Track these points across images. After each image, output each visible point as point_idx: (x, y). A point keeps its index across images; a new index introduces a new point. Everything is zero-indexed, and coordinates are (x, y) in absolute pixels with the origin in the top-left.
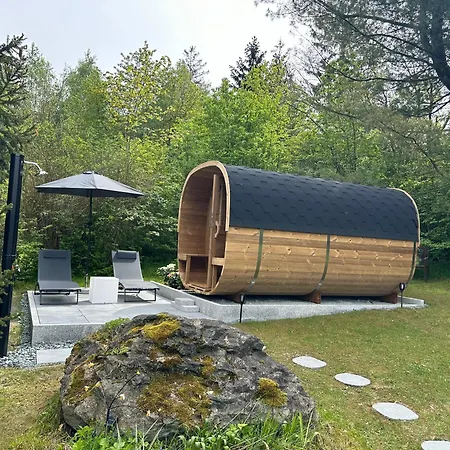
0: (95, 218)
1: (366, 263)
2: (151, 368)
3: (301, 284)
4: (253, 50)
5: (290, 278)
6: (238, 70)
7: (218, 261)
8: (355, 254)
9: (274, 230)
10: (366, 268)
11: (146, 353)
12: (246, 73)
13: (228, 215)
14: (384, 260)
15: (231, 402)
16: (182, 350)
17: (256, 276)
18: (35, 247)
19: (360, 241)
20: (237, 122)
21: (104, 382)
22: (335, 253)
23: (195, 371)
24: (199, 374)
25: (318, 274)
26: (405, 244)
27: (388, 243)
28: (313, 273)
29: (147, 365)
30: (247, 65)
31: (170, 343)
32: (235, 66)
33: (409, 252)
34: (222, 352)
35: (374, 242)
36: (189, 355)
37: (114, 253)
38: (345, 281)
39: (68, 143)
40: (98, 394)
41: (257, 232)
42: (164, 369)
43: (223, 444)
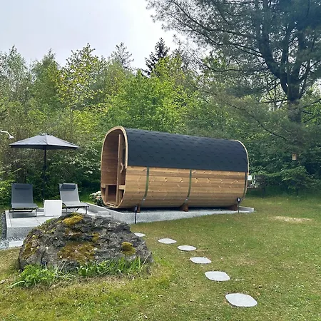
0: (50, 163)
1: (215, 186)
2: (66, 239)
3: (175, 200)
4: (161, 47)
5: (167, 197)
6: (151, 60)
7: (122, 187)
8: (208, 181)
9: (156, 167)
10: (215, 189)
11: (63, 231)
12: (156, 62)
13: (127, 159)
14: (226, 184)
15: (105, 253)
16: (83, 229)
17: (146, 195)
18: (10, 183)
19: (210, 173)
20: (146, 98)
21: (41, 246)
22: (195, 181)
23: (88, 240)
24: (91, 241)
25: (185, 193)
26: (239, 174)
27: (228, 174)
28: (182, 193)
29: (64, 237)
30: (156, 57)
31: (76, 226)
32: (149, 58)
33: (243, 179)
34: (105, 230)
35: (219, 173)
36: (87, 232)
37: (61, 185)
38: (202, 197)
39: (32, 115)
40: (38, 252)
41: (145, 168)
42: (73, 239)
43: (97, 270)
